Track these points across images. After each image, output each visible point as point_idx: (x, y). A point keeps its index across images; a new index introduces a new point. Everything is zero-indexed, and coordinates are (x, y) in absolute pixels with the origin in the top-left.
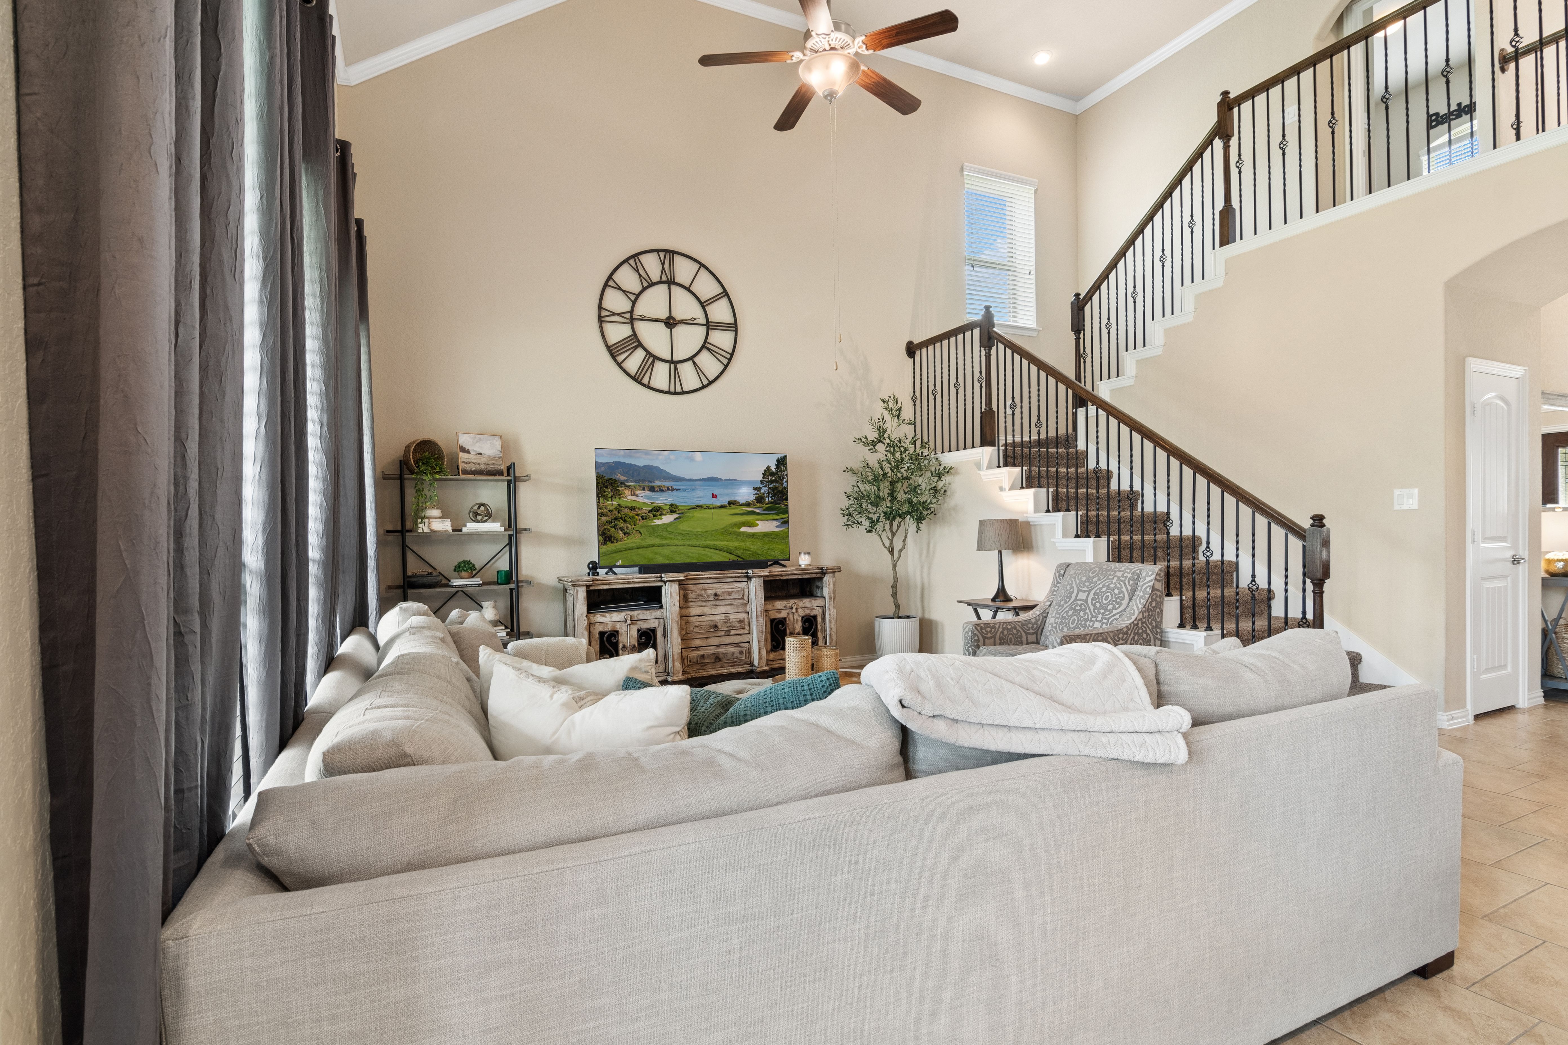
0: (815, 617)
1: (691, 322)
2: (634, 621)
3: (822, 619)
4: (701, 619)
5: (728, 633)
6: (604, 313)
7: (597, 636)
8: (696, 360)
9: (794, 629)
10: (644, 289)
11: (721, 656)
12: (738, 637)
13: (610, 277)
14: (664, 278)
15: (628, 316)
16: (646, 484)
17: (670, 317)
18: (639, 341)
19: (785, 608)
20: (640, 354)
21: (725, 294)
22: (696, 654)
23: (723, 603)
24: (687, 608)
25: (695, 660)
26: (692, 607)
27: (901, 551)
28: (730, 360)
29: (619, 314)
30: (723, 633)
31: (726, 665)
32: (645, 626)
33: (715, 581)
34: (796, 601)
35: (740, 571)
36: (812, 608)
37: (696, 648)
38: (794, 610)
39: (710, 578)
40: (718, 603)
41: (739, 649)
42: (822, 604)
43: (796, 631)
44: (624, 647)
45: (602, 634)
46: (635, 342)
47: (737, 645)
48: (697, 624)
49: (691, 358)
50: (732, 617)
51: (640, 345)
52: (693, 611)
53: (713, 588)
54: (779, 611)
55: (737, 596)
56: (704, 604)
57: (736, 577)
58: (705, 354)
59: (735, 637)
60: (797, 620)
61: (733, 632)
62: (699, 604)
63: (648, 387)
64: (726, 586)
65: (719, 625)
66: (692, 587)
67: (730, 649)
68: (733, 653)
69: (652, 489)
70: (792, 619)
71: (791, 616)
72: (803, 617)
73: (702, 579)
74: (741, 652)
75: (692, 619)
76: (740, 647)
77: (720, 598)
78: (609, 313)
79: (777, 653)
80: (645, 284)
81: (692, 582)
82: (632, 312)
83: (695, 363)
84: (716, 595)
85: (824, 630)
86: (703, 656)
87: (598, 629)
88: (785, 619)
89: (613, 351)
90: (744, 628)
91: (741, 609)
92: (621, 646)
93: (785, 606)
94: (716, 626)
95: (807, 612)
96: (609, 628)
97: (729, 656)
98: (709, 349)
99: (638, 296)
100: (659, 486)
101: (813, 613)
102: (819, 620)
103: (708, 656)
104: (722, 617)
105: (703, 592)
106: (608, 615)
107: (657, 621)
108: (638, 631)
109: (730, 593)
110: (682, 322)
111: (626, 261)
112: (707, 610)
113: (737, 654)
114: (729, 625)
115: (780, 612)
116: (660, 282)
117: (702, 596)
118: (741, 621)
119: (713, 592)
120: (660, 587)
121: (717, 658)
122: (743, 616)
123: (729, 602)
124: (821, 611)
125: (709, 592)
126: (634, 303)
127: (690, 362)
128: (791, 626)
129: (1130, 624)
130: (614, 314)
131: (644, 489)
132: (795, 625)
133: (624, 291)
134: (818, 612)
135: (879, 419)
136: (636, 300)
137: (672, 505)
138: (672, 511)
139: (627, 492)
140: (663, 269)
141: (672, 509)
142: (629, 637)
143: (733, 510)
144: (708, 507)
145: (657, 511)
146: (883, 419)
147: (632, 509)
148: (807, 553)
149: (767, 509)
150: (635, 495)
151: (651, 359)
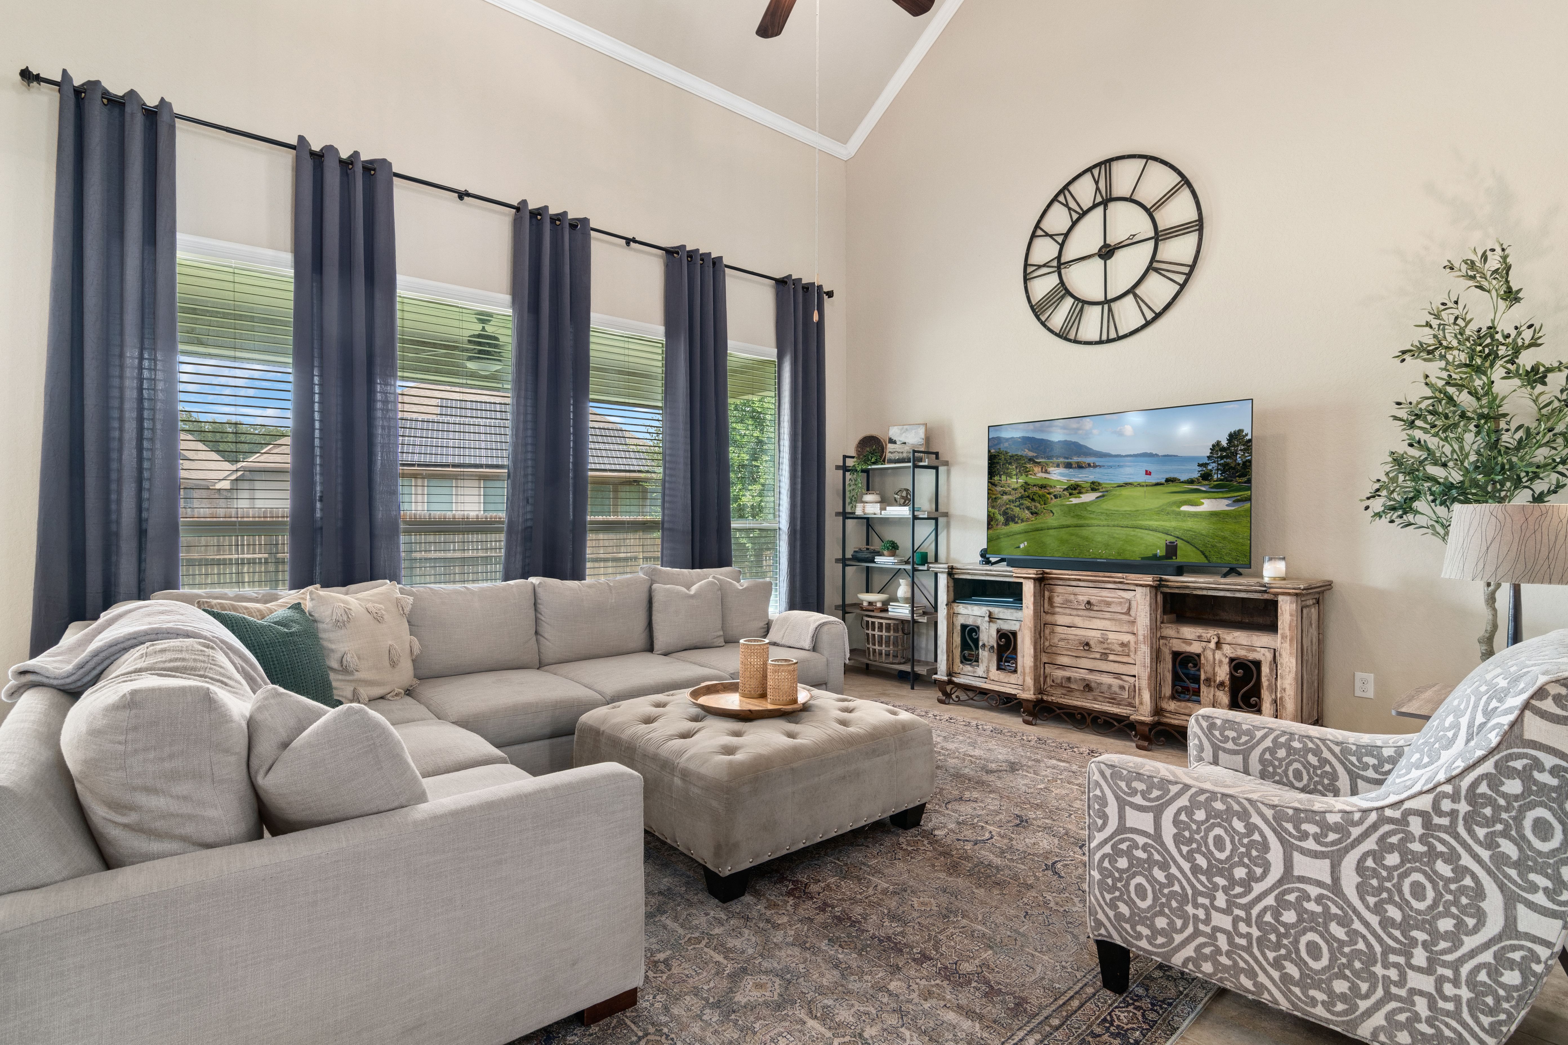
0: (1258, 664)
1: (1132, 242)
2: (992, 618)
3: (1271, 670)
4: (1070, 631)
5: (1104, 657)
6: (1030, 269)
7: (959, 628)
8: (1138, 291)
9: (1214, 674)
10: (1074, 224)
11: (1093, 685)
12: (1121, 665)
13: (1037, 226)
14: (1099, 199)
15: (1055, 263)
16: (1062, 460)
17: (1106, 245)
18: (1066, 289)
19: (1200, 639)
20: (1067, 304)
21: (1186, 182)
22: (1059, 674)
23: (1099, 614)
24: (1054, 614)
25: (1059, 681)
26: (1058, 613)
28: (1189, 275)
29: (1045, 265)
30: (1098, 656)
31: (1100, 699)
32: (1006, 627)
33: (1091, 584)
34: (1221, 632)
35: (1120, 575)
36: (1251, 648)
37: (1063, 667)
38: (1212, 645)
39: (1079, 580)
40: (1092, 614)
41: (1121, 682)
42: (1272, 645)
43: (1218, 679)
44: (984, 645)
45: (964, 627)
46: (1063, 290)
47: (1117, 675)
48: (1063, 636)
49: (1132, 291)
50: (1112, 636)
51: (1068, 293)
52: (1061, 619)
53: (1085, 594)
54: (1187, 641)
55: (1119, 609)
56: (1075, 612)
57: (1115, 582)
58: (1153, 277)
59: (1116, 665)
60: (1221, 662)
61: (1111, 657)
62: (1068, 611)
63: (1076, 341)
64: (1105, 593)
65: (1092, 643)
66: (1059, 589)
67: (1106, 679)
68: (1110, 686)
69: (1069, 466)
70: (1211, 657)
71: (1209, 654)
72: (1232, 660)
73: (1069, 579)
74: (1122, 688)
75: (1059, 629)
76: (1121, 679)
77: (1095, 608)
78: (1035, 268)
79: (1183, 704)
80: (1075, 216)
81: (1060, 582)
82: (1059, 257)
83: (1136, 296)
84: (1089, 603)
85: (1273, 688)
86: (1069, 679)
87: (960, 621)
88: (1199, 655)
89: (1038, 310)
90: (1128, 655)
91: (1125, 628)
92: (981, 644)
93: (1199, 637)
94: (1087, 644)
95: (1241, 653)
96: (970, 622)
97: (1104, 688)
98: (1157, 270)
99: (1066, 235)
100: (1078, 463)
101: (1252, 656)
102: (1265, 670)
103: (1076, 680)
104: (1097, 634)
105: (1072, 597)
106: (969, 606)
107: (1018, 624)
108: (998, 631)
109: (1108, 604)
110: (1120, 246)
111: (1055, 199)
112: (1078, 621)
113: (1116, 689)
114: (1106, 646)
115: (1191, 644)
116: (1095, 206)
117: (1071, 602)
118: (1123, 645)
119: (1086, 599)
120: (1021, 583)
121: (1088, 687)
122: (1126, 638)
123: (1108, 615)
124: (1269, 656)
125: (1080, 598)
126: (1062, 245)
127: (1131, 296)
128: (1208, 668)
130: (1039, 267)
131: (1058, 466)
132: (1217, 669)
133: (1051, 236)
134: (1265, 657)
135: (1443, 304)
136: (1064, 241)
137: (1093, 483)
138: (1094, 490)
139: (1037, 469)
140: (1098, 189)
141: (1094, 487)
142: (988, 635)
143: (1172, 488)
144: (1140, 485)
145: (1075, 489)
146: (1456, 302)
147: (1043, 487)
148: (1284, 559)
149: (1216, 487)
150: (1046, 472)
151: (1080, 305)
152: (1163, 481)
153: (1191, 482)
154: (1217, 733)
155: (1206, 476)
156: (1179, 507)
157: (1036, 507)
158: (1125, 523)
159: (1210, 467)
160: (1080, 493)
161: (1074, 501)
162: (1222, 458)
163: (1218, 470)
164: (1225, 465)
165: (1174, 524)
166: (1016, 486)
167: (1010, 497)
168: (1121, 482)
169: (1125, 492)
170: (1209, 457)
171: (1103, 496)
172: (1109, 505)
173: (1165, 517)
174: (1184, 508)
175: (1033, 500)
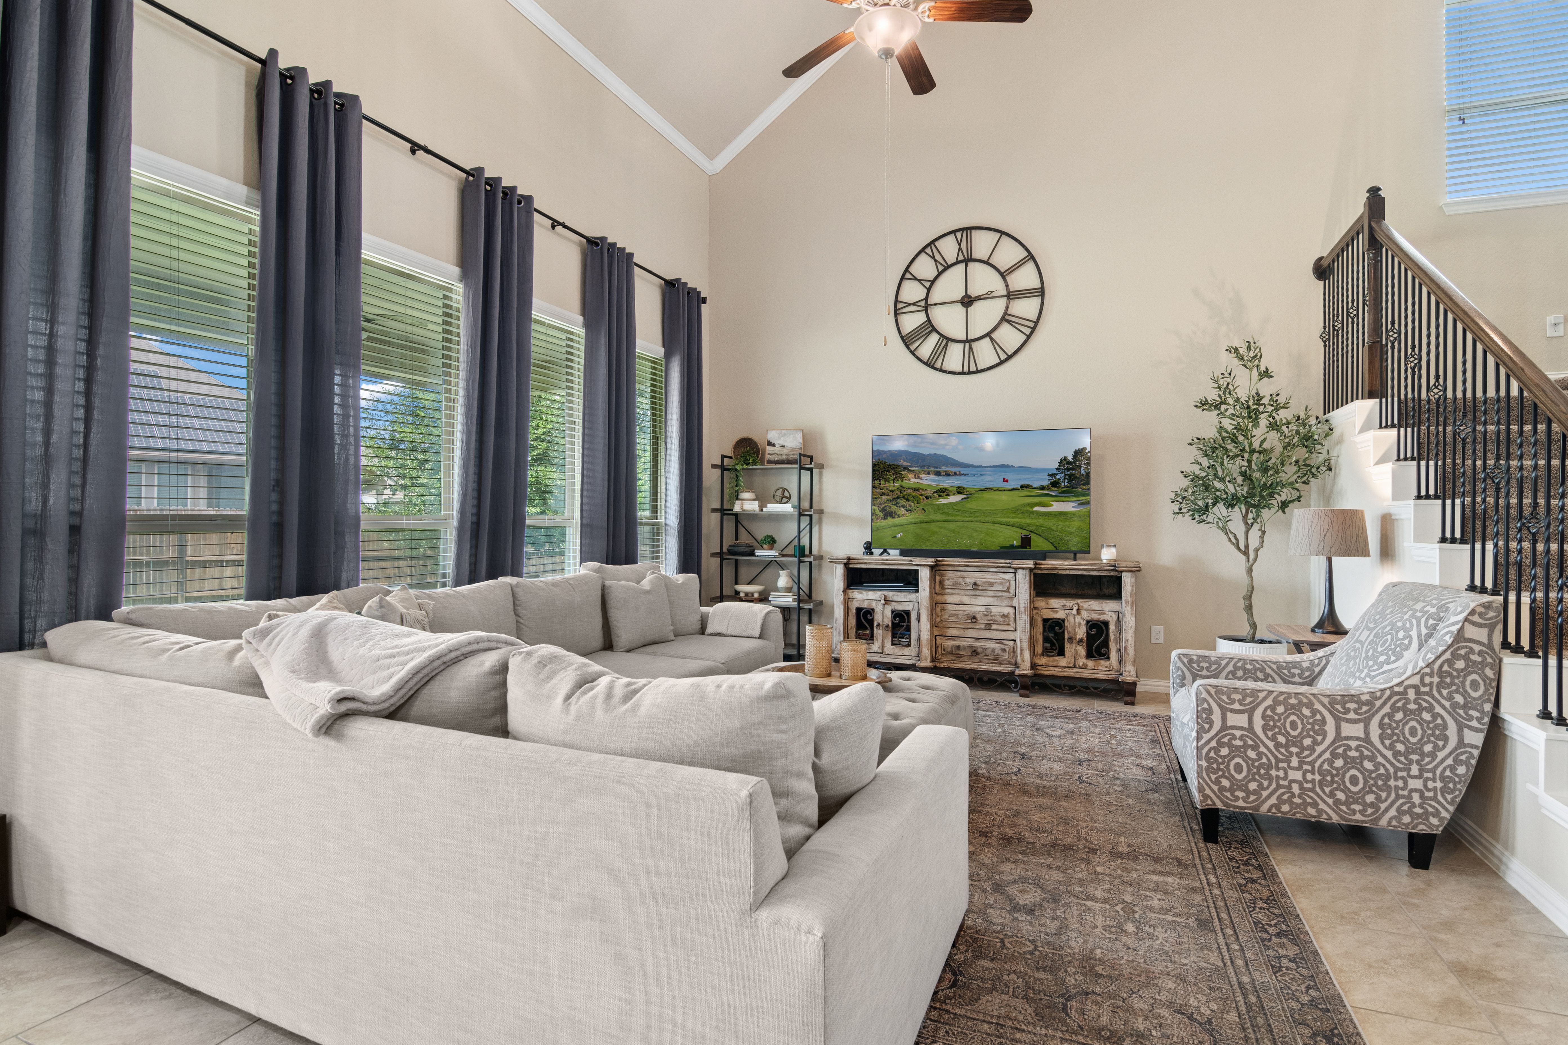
0: (1106, 624)
1: (988, 296)
2: (887, 601)
3: (1116, 627)
4: (958, 607)
5: (988, 627)
6: (900, 306)
7: (854, 611)
8: (993, 335)
9: (1075, 634)
10: (940, 274)
11: (979, 650)
12: (1002, 633)
13: (907, 270)
14: (961, 258)
15: (923, 303)
16: (932, 469)
17: (967, 296)
18: (933, 326)
19: (1064, 608)
20: (934, 338)
21: (1031, 257)
22: (950, 643)
23: (984, 593)
24: (944, 594)
25: (949, 650)
26: (948, 594)
27: (1257, 550)
28: (1033, 329)
29: (914, 304)
30: (983, 626)
31: (985, 661)
32: (900, 607)
33: (976, 569)
34: (1079, 601)
35: (1003, 561)
36: (1102, 612)
37: (952, 637)
38: (1074, 612)
39: (968, 566)
40: (978, 593)
41: (1002, 646)
42: (1118, 609)
43: (1078, 637)
44: (878, 625)
45: (859, 610)
46: (929, 327)
47: (999, 641)
48: (953, 612)
49: (988, 335)
50: (994, 610)
51: (934, 330)
52: (950, 599)
53: (971, 577)
54: (1055, 610)
55: (1000, 588)
56: (962, 592)
57: (998, 567)
58: (1005, 327)
59: (998, 632)
60: (1080, 624)
61: (994, 627)
62: (957, 592)
63: (941, 370)
64: (988, 576)
65: (978, 616)
66: (949, 574)
67: (990, 645)
68: (993, 650)
69: (938, 473)
70: (1072, 621)
71: (1071, 618)
72: (1088, 622)
73: (959, 566)
74: (1004, 650)
75: (949, 607)
76: (1003, 644)
77: (981, 588)
78: (904, 305)
79: (1051, 659)
80: (941, 268)
81: (950, 568)
82: (926, 299)
83: (992, 339)
84: (975, 584)
85: (1119, 640)
86: (958, 647)
87: (855, 605)
88: (1063, 620)
89: (907, 340)
90: (1008, 624)
91: (1005, 603)
92: (875, 624)
93: (1064, 606)
94: (974, 618)
95: (1095, 616)
96: (865, 605)
97: (989, 652)
98: (1009, 322)
99: (933, 282)
100: (945, 471)
101: (1103, 618)
102: (1112, 627)
103: (964, 648)
104: (983, 609)
105: (961, 580)
106: (864, 592)
107: (911, 605)
108: (893, 612)
109: (992, 584)
110: (979, 298)
111: (923, 250)
112: (965, 599)
113: (998, 652)
114: (990, 618)
115: (1057, 612)
116: (958, 262)
117: (960, 584)
118: (1004, 616)
119: (972, 581)
120: (917, 570)
121: (975, 652)
122: (1006, 610)
123: (991, 593)
124: (1115, 617)
125: (968, 580)
126: (929, 290)
127: (988, 339)
128: (1071, 630)
129: (1383, 691)
130: (909, 305)
131: (929, 473)
132: (1077, 630)
133: (919, 281)
134: (1111, 618)
135: (1223, 374)
136: (931, 287)
137: (959, 487)
138: (959, 493)
139: (911, 476)
140: (960, 249)
141: (960, 490)
142: (883, 616)
143: (1026, 492)
144: (998, 490)
145: (943, 492)
146: (1230, 374)
147: (915, 490)
148: (1115, 546)
149: (1063, 492)
150: (919, 478)
151: (945, 341)
152: (1019, 487)
153: (1042, 488)
154: (1195, 665)
155: (1055, 484)
156: (1032, 508)
157: (910, 506)
158: (987, 519)
159: (1058, 477)
160: (948, 495)
161: (943, 501)
162: (1068, 469)
163: (1065, 479)
164: (1071, 475)
165: (1028, 521)
166: (893, 489)
167: (888, 497)
168: (983, 487)
169: (987, 495)
170: (1057, 469)
171: (967, 498)
172: (972, 505)
173: (1020, 515)
174: (1036, 509)
175: (908, 500)
